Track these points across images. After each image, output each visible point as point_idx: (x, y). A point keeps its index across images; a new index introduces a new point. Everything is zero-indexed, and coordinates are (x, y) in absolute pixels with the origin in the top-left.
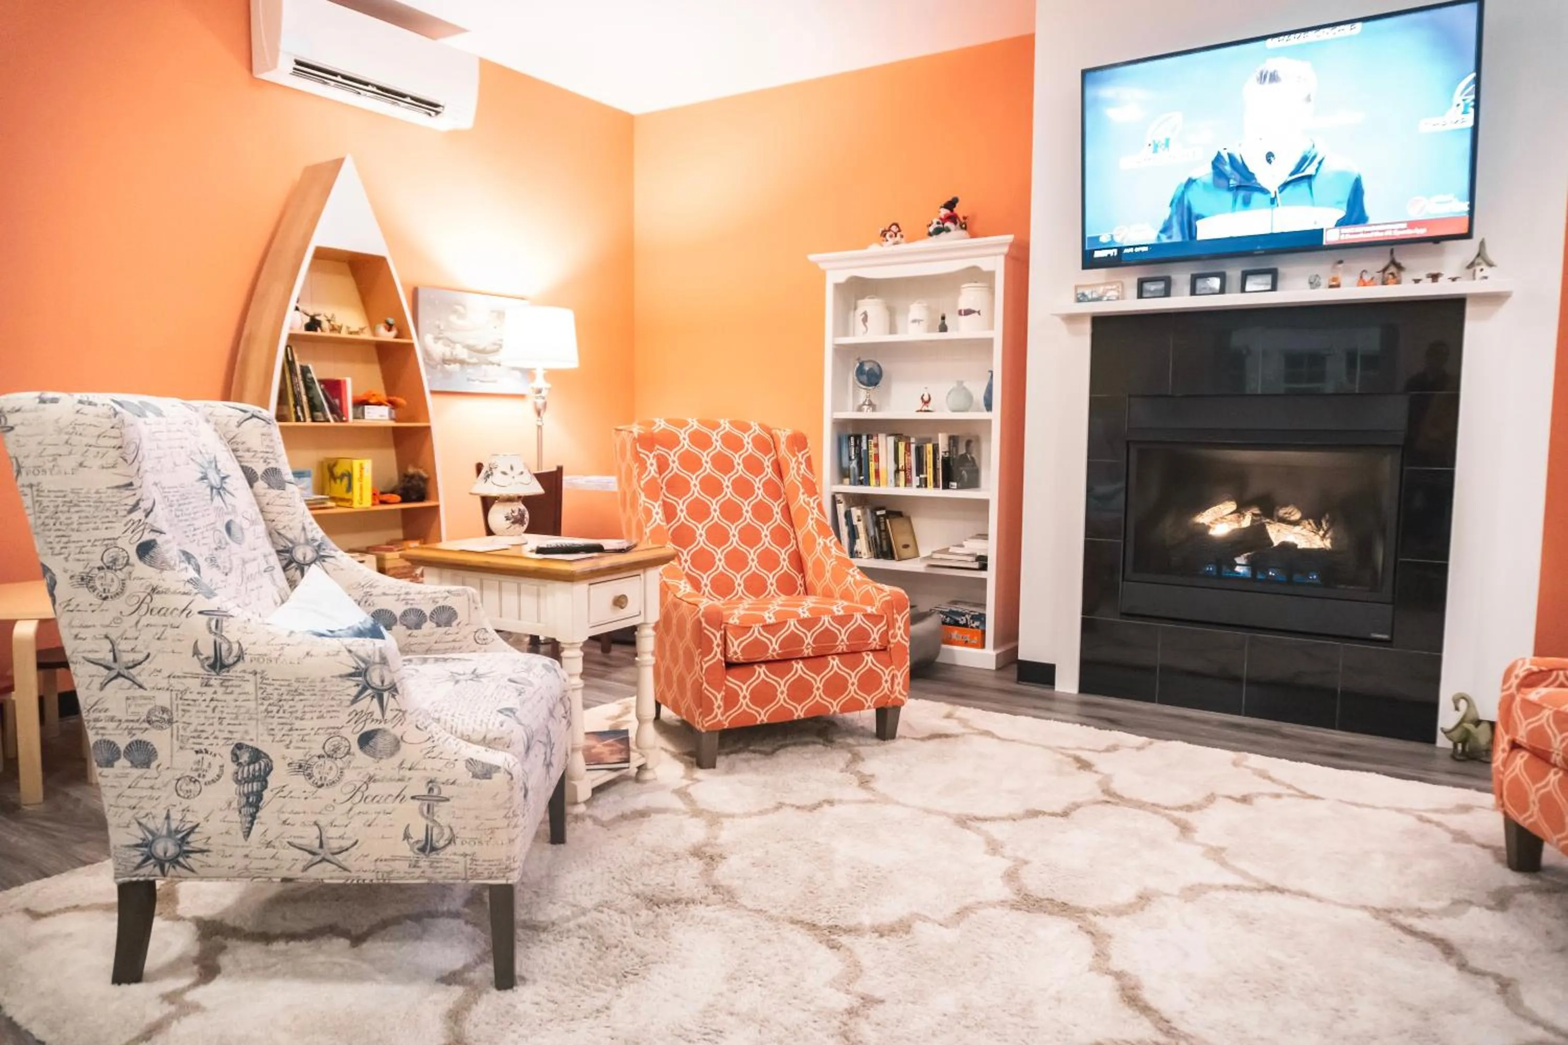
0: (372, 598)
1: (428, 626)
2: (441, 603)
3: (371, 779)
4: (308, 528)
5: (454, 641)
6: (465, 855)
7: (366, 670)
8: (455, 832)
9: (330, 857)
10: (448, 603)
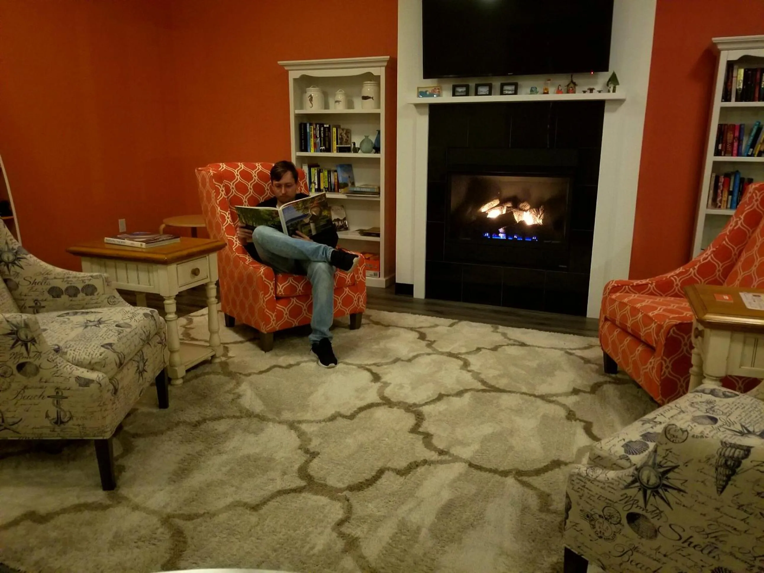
0: (48, 281)
1: (81, 296)
2: (87, 282)
3: (25, 387)
4: (9, 242)
5: (96, 303)
6: (79, 425)
7: (17, 331)
8: (72, 414)
9: (8, 427)
10: (92, 282)
